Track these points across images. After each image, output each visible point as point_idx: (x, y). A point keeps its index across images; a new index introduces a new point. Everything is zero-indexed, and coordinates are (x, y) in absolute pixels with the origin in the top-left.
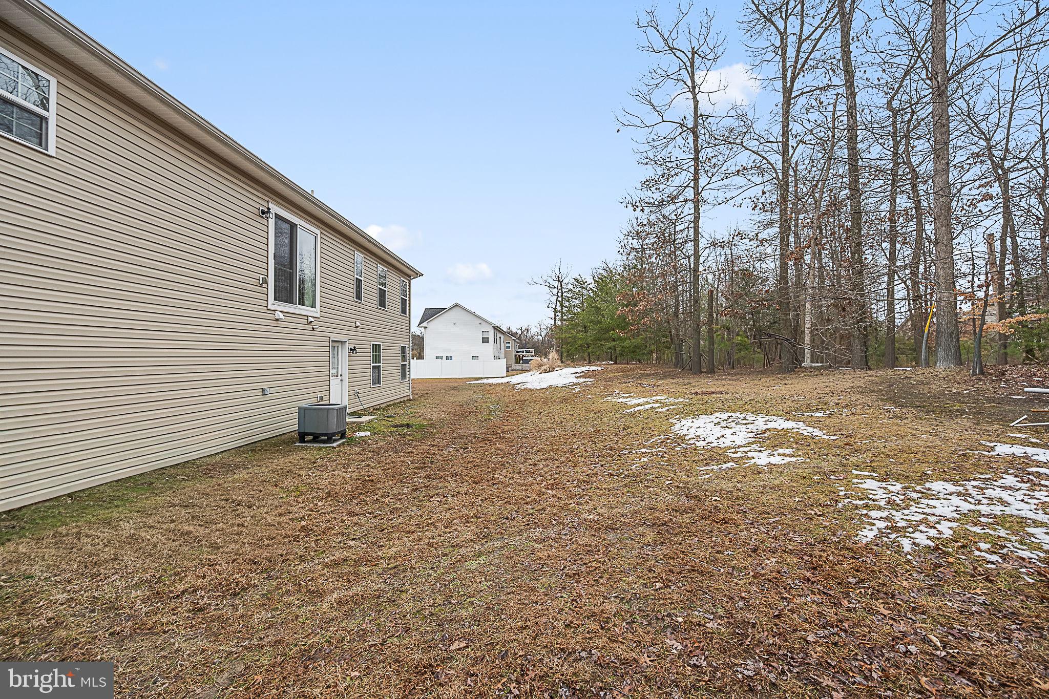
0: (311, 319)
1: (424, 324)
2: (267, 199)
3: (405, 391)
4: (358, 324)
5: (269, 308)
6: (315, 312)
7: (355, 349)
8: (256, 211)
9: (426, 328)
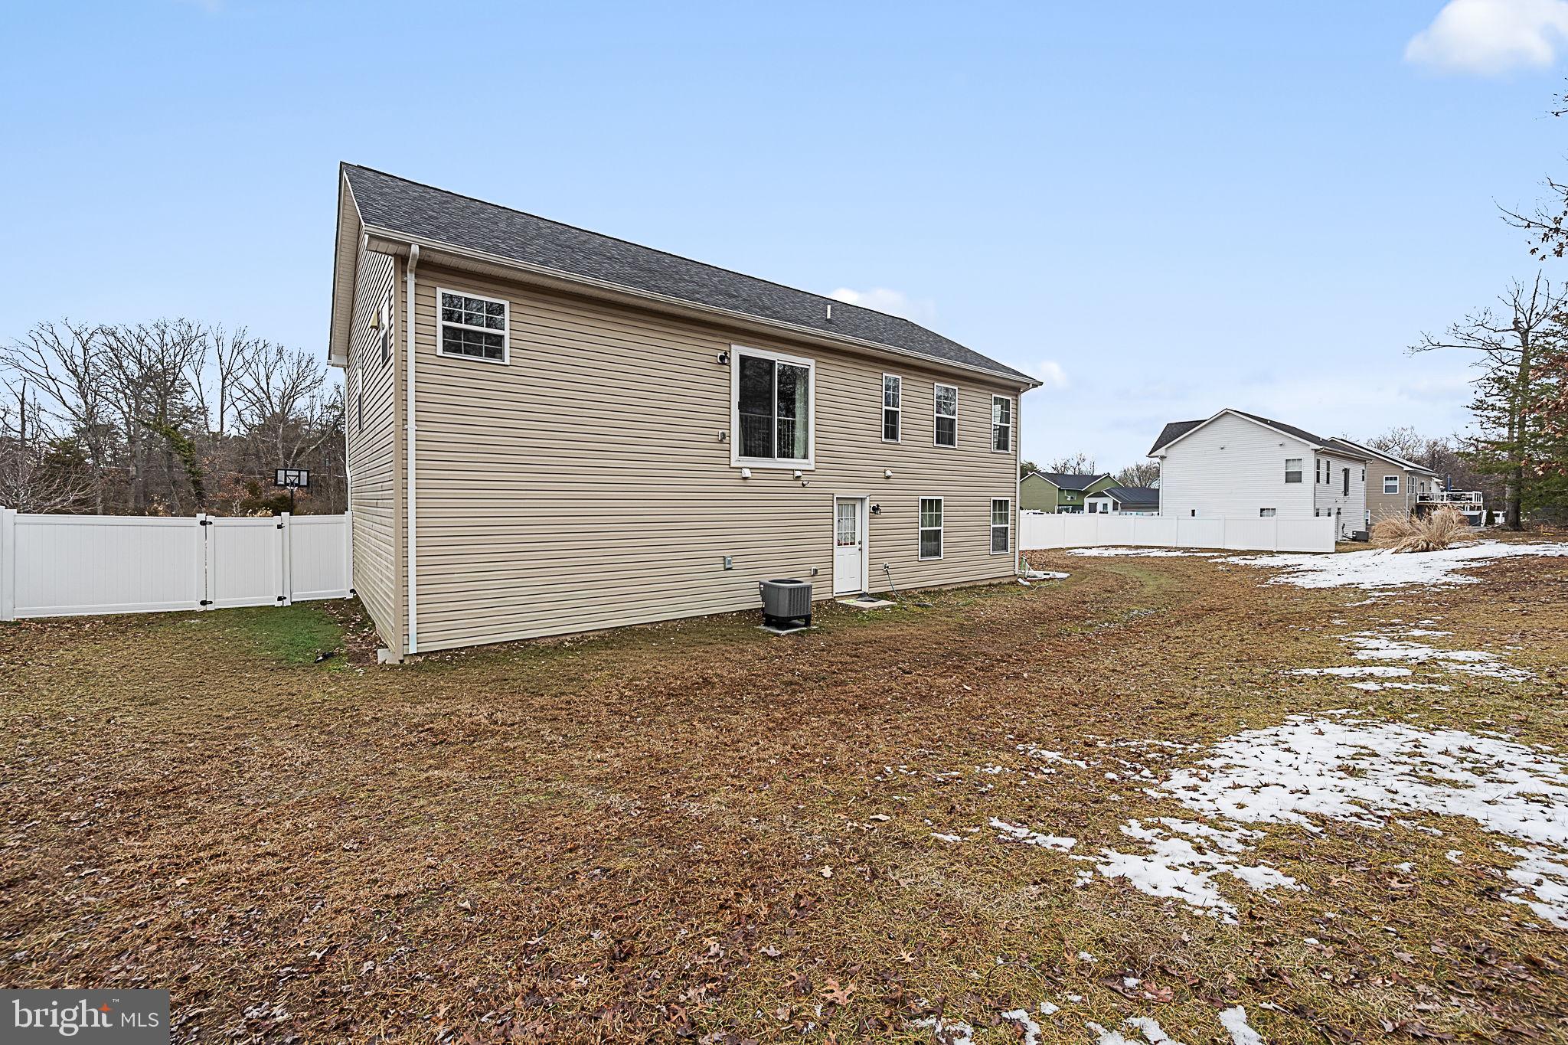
0: (798, 473)
1: (1161, 452)
2: (728, 341)
3: (1000, 567)
4: (889, 473)
5: (732, 465)
6: (810, 464)
7: (878, 509)
8: (713, 359)
9: (1163, 458)
